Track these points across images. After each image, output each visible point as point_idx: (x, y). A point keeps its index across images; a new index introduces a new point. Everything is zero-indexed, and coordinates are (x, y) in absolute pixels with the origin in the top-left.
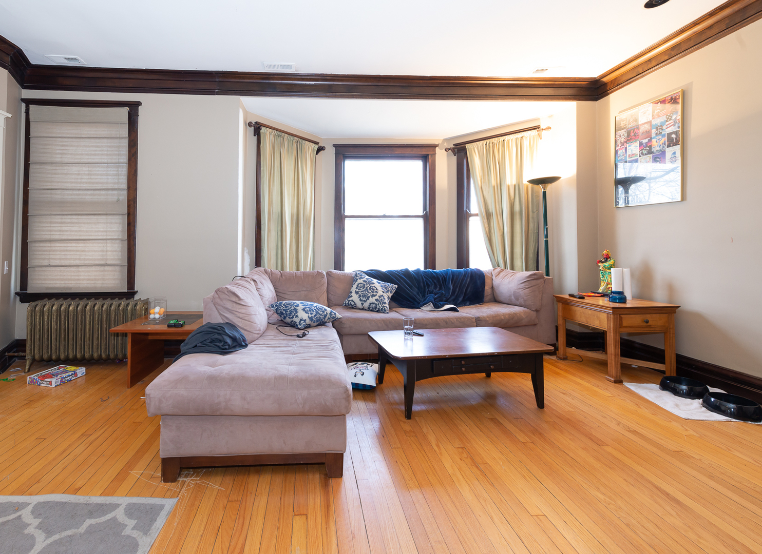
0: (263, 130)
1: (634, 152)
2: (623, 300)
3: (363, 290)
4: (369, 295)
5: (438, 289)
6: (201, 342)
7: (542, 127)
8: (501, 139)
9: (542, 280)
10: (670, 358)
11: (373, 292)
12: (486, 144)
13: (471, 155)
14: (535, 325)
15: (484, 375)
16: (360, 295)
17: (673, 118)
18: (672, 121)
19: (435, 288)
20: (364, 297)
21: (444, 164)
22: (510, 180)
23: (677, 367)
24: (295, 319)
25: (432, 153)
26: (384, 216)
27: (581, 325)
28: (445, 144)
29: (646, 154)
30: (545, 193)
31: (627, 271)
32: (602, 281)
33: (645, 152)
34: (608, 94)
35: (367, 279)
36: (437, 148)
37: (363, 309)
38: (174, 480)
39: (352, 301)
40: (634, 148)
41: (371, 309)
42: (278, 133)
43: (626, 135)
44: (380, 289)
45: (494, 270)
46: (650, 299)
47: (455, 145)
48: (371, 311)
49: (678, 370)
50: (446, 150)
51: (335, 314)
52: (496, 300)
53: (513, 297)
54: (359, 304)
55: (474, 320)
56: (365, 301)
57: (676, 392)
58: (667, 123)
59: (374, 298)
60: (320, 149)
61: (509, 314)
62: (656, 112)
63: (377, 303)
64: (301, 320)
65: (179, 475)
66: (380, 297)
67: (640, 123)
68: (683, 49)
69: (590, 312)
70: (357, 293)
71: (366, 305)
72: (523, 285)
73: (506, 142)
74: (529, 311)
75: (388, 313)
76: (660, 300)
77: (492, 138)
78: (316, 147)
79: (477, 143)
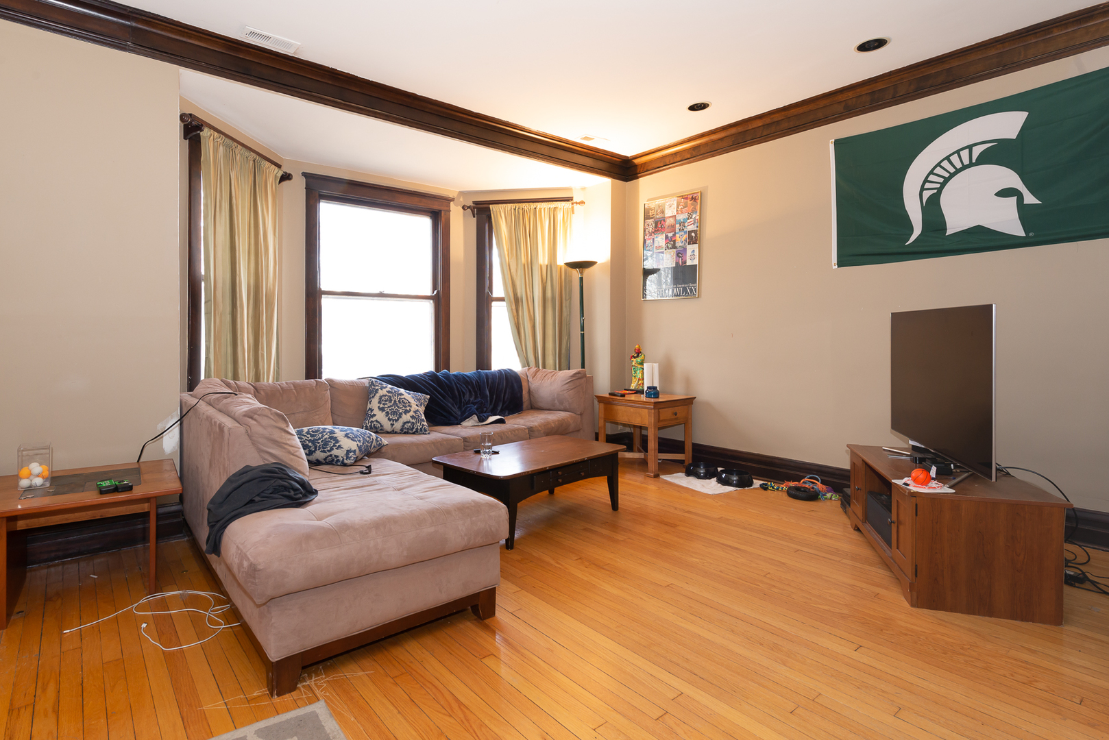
0: (205, 133)
1: (661, 245)
2: (657, 395)
3: (391, 404)
4: (401, 411)
5: (473, 397)
6: (258, 495)
7: (575, 200)
8: (533, 205)
9: (584, 379)
10: (688, 448)
11: (406, 407)
12: (515, 209)
13: (497, 222)
14: (578, 431)
15: (547, 492)
16: (387, 413)
17: (693, 217)
18: (692, 220)
19: (471, 396)
20: (394, 415)
21: (461, 227)
22: (543, 259)
23: (693, 456)
24: (335, 452)
25: (446, 208)
26: (381, 295)
27: (624, 425)
28: (461, 199)
29: (671, 248)
30: (581, 279)
31: (656, 366)
32: (633, 378)
33: (670, 246)
34: (638, 178)
35: (391, 388)
36: (452, 203)
37: (393, 432)
38: (293, 688)
39: (377, 421)
40: (660, 240)
41: (404, 432)
42: (227, 140)
43: (654, 225)
44: (412, 401)
45: (529, 369)
46: (672, 394)
47: (474, 202)
48: (405, 433)
49: (694, 458)
50: (463, 208)
51: (381, 440)
52: (535, 407)
53: (556, 402)
54: (387, 425)
55: (527, 431)
56: (397, 420)
57: (698, 476)
58: (689, 221)
59: (409, 415)
60: (286, 177)
61: (558, 421)
62: (680, 207)
63: (414, 421)
64: (348, 452)
65: (300, 679)
66: (415, 412)
67: (666, 216)
68: (702, 152)
69: (632, 410)
70: (382, 409)
71: (398, 426)
72: (567, 385)
73: (538, 210)
74: (575, 415)
75: (429, 433)
76: (679, 393)
77: (520, 202)
78: (280, 174)
79: (505, 205)
